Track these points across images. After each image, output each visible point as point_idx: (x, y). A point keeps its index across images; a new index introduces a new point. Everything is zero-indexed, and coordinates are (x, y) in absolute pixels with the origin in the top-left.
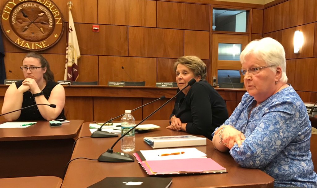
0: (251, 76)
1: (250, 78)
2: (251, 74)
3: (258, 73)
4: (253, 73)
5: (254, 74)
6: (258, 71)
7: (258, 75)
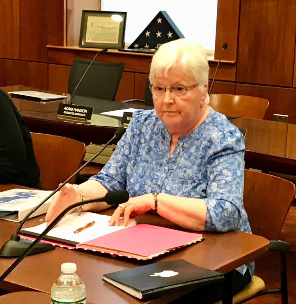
0: (173, 97)
1: (172, 101)
2: (173, 94)
3: (185, 94)
4: (177, 93)
5: (178, 96)
6: (184, 92)
7: (185, 97)
